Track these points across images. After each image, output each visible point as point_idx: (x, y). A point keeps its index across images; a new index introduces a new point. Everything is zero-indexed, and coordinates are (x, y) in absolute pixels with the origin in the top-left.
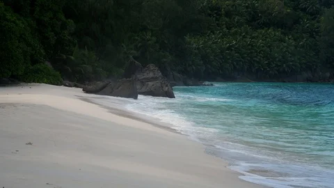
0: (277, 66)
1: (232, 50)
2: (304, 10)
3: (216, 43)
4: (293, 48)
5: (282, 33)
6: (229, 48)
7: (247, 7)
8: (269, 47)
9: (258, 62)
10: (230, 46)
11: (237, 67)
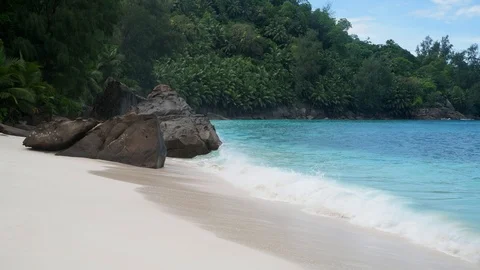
0: (252, 100)
1: (199, 81)
2: (271, 37)
3: (179, 72)
4: (267, 80)
5: (253, 62)
6: (196, 78)
7: (210, 32)
8: (241, 78)
9: (230, 97)
10: (197, 77)
11: (207, 101)
